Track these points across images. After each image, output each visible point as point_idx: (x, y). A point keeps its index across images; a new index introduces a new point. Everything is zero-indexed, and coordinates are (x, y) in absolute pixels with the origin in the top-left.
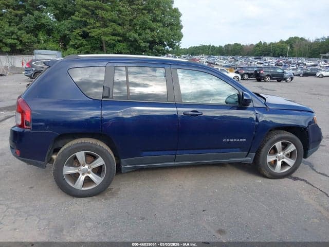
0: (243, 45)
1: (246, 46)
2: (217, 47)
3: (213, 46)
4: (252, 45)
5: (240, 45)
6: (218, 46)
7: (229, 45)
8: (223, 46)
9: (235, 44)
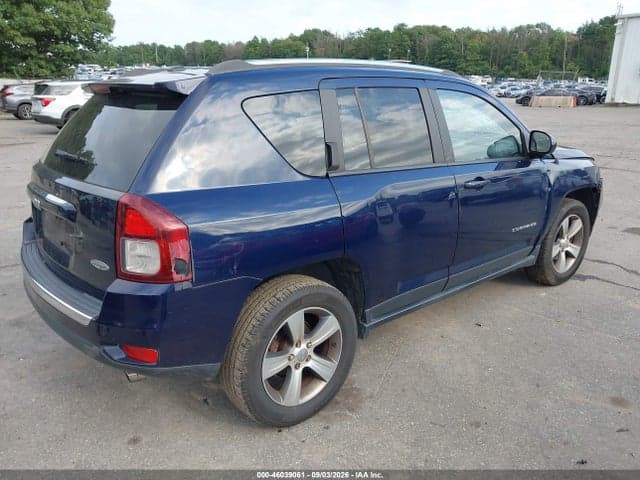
0: (223, 44)
1: (229, 45)
2: (169, 48)
3: (162, 47)
4: (239, 44)
5: (215, 43)
6: (173, 47)
7: (194, 43)
8: (183, 45)
9: (207, 41)
